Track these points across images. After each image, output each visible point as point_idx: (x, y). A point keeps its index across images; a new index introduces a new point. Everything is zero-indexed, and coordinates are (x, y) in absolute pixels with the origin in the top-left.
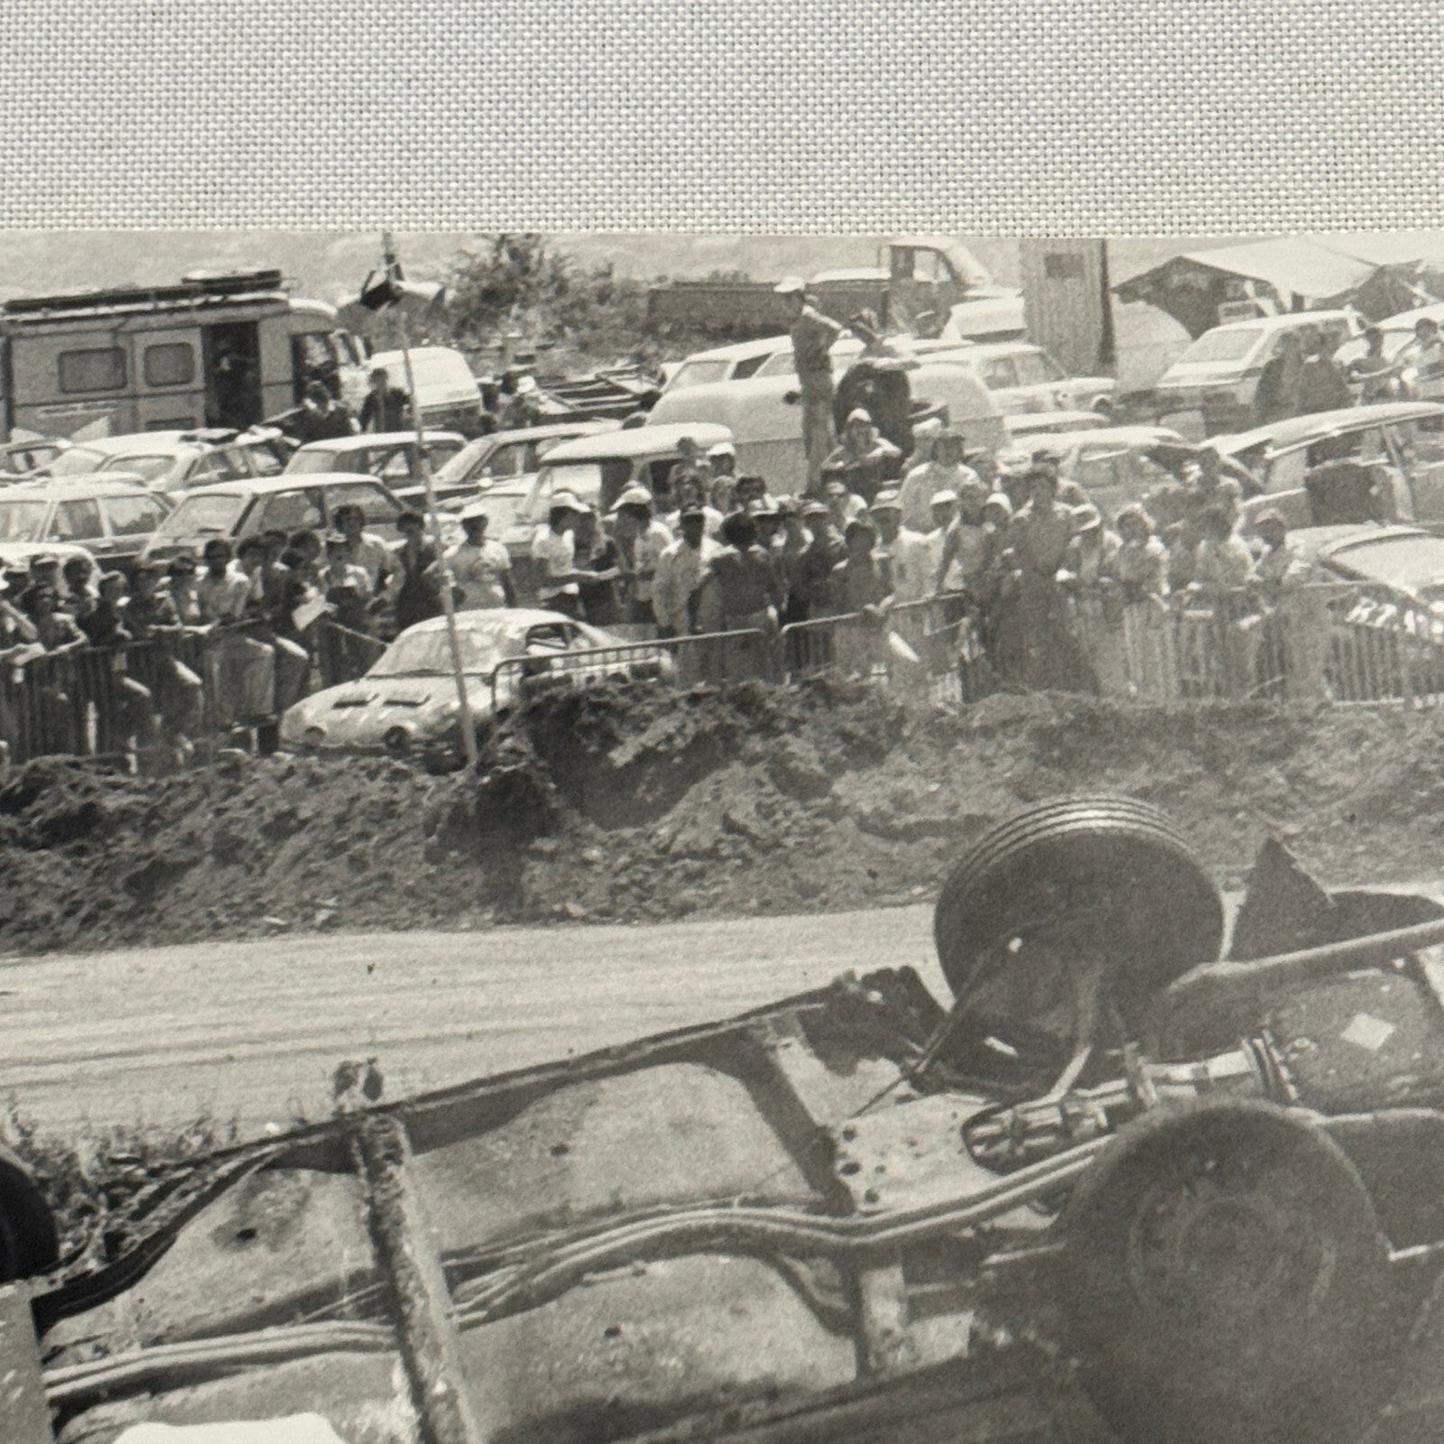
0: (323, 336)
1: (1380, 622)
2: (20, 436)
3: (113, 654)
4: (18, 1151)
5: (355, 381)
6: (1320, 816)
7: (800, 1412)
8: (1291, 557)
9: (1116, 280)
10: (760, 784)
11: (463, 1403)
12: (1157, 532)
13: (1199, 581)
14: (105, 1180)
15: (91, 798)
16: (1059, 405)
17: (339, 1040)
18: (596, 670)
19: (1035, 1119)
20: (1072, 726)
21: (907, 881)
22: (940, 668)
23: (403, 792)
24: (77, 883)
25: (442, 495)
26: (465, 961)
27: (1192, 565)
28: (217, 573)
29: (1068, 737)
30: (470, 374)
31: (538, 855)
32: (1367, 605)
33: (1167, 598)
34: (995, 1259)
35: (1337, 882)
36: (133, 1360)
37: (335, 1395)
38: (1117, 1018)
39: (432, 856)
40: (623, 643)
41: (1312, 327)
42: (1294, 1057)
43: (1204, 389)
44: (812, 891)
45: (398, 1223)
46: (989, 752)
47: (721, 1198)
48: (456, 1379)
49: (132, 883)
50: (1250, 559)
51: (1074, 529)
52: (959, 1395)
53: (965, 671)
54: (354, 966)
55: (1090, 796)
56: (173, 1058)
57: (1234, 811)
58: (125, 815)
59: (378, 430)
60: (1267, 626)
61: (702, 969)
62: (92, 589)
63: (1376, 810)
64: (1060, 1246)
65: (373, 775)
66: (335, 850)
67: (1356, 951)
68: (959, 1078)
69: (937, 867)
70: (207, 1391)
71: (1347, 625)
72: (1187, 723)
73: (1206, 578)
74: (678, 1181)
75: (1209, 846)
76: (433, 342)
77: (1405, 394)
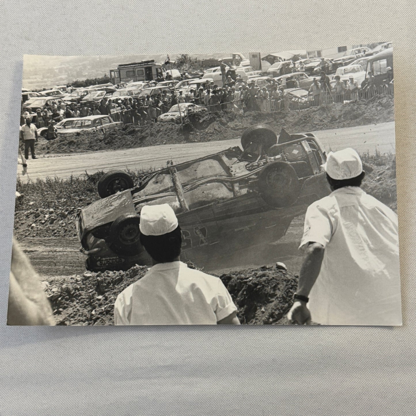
0: (160, 68)
1: (296, 101)
2: (122, 82)
3: (135, 110)
4: (128, 173)
5: (165, 74)
6: (289, 125)
7: (227, 201)
8: (284, 93)
9: (261, 58)
10: (219, 124)
11: (185, 202)
12: (267, 90)
14: (139, 176)
15: (134, 129)
16: (255, 74)
17: (167, 158)
18: (197, 110)
19: (254, 164)
20: (257, 115)
21: (237, 136)
22: (241, 109)
23: (174, 127)
24: (133, 139)
25: (176, 89)
26: (182, 147)
27: (272, 94)
28: (148, 99)
29: (257, 117)
30: (179, 73)
31: (191, 134)
32: (294, 98)
33: (269, 99)
34: (250, 182)
35: (291, 134)
36: (144, 198)
37: (169, 201)
38: (264, 151)
39: (178, 135)
40: (200, 107)
41: (286, 63)
43: (273, 72)
44: (226, 137)
45: (176, 180)
46: (247, 119)
47: (216, 176)
48: (184, 199)
49: (140, 139)
50: (279, 93)
51: (257, 90)
52: (246, 198)
53: (244, 109)
54: (168, 149)
56: (146, 161)
57: (278, 125)
58: (138, 131)
59: (168, 80)
60: (281, 101)
61: (212, 147)
62: (132, 102)
63: (296, 124)
64: (258, 180)
65: (170, 125)
66: (165, 134)
67: (294, 142)
68: (245, 160)
69: (241, 134)
70: (153, 201)
72: (272, 114)
73: (274, 96)
74: (211, 174)
75: (275, 130)
76: (174, 69)
77: (298, 71)
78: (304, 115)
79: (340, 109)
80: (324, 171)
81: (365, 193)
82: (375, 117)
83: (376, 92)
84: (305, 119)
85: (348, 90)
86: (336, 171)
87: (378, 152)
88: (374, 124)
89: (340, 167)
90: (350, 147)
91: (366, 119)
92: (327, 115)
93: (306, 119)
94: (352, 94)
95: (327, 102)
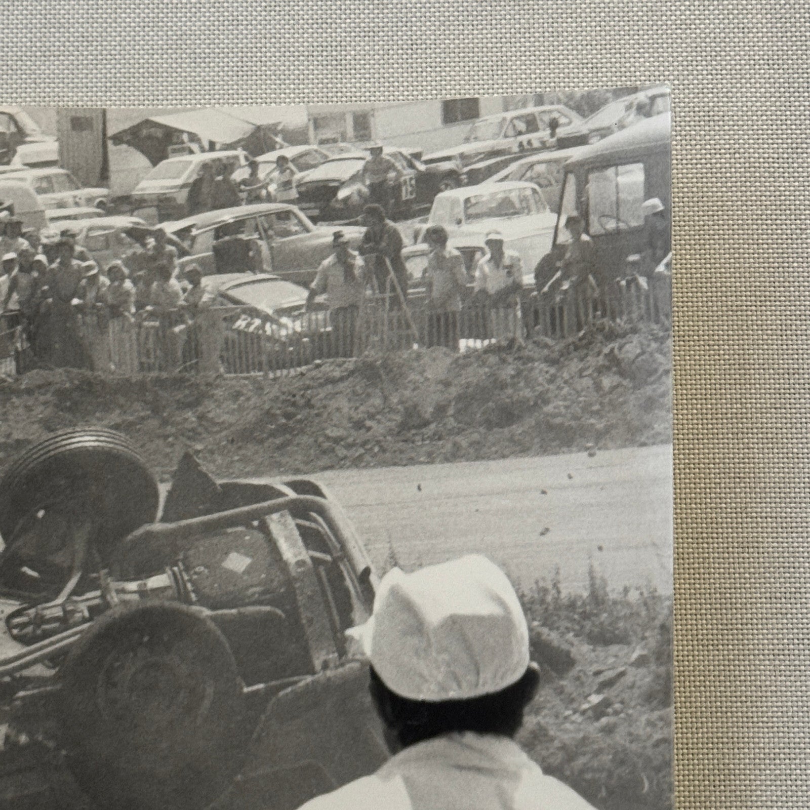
1: (251, 329)
6: (215, 440)
8: (203, 291)
9: (111, 132)
12: (129, 277)
13: (152, 305)
16: (77, 204)
19: (48, 613)
20: (78, 388)
22: (4, 355)
27: (148, 296)
29: (76, 395)
32: (244, 320)
33: (134, 315)
34: (21, 694)
35: (223, 477)
38: (97, 555)
41: (219, 160)
42: (195, 577)
43: (159, 195)
46: (30, 403)
50: (181, 292)
51: (83, 275)
53: (18, 356)
55: (87, 429)
57: (167, 437)
60: (189, 331)
63: (246, 436)
64: (59, 686)
67: (232, 516)
68: (6, 590)
71: (233, 330)
72: (142, 386)
73: (156, 304)
75: (152, 457)
77: (269, 199)
78: (284, 397)
79: (443, 377)
80: (358, 657)
81: (537, 770)
82: (592, 421)
83: (595, 309)
84: (288, 416)
85: (480, 291)
86: (415, 660)
87: (598, 582)
88: (585, 454)
89: (433, 640)
90: (477, 551)
91: (551, 427)
92: (386, 399)
93: (295, 415)
94: (497, 313)
95: (386, 342)
